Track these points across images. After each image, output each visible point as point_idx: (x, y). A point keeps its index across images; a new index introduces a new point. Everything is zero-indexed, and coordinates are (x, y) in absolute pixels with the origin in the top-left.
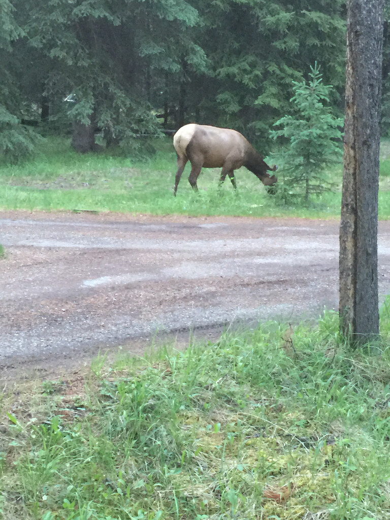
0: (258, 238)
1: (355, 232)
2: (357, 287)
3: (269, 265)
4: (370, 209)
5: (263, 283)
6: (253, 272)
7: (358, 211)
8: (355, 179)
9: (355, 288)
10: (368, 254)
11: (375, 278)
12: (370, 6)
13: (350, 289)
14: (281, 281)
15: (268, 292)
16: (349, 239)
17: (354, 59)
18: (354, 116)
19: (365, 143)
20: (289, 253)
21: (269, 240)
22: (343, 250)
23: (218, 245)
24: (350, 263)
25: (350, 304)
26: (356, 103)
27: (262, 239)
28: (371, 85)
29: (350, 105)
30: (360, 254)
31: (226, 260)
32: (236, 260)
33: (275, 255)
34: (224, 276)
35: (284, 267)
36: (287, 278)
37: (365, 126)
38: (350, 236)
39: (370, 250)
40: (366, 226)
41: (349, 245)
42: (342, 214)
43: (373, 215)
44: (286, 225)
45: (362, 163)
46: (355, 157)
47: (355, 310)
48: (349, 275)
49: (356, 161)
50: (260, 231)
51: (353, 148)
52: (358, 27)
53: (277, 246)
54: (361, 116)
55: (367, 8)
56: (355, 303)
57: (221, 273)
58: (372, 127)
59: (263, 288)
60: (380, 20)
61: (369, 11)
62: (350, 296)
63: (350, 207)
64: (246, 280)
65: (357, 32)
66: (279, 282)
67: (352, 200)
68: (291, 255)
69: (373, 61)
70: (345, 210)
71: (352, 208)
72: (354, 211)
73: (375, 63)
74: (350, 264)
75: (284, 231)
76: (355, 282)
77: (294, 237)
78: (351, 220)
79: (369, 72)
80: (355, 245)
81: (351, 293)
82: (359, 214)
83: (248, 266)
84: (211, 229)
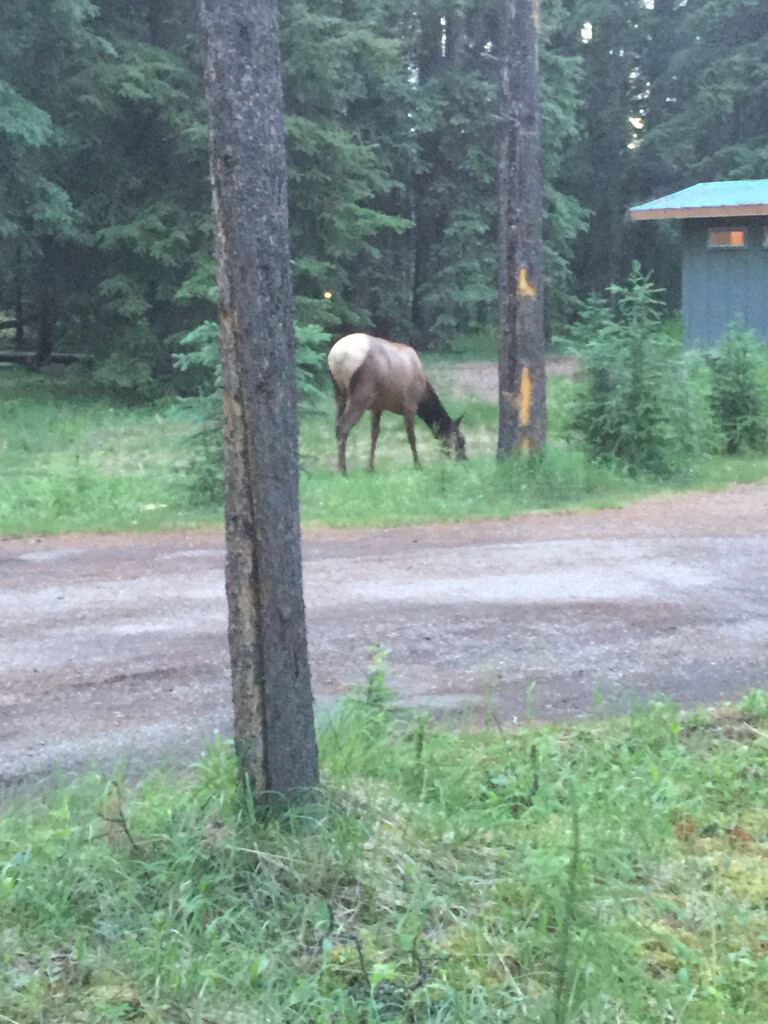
0: (134, 578)
1: (255, 577)
2: (267, 691)
3: (146, 637)
4: (281, 526)
5: (123, 678)
6: (106, 653)
7: (258, 529)
8: (246, 463)
9: (262, 692)
10: (283, 621)
11: (301, 670)
12: (251, 104)
13: (252, 696)
14: (163, 672)
15: (129, 699)
16: (244, 591)
17: (227, 213)
18: (235, 333)
19: (259, 387)
20: (192, 608)
21: (158, 581)
22: (235, 614)
23: (46, 599)
24: (249, 639)
25: (256, 727)
26: (235, 304)
27: (143, 579)
28: (266, 268)
29: (227, 308)
30: (267, 620)
31: (54, 632)
32: (77, 630)
33: (163, 614)
34: (40, 670)
35: (177, 640)
36: (178, 664)
37: (258, 353)
38: (245, 583)
39: (287, 611)
40: (275, 561)
41: (246, 601)
42: (230, 537)
43: (289, 537)
44: (204, 546)
45: (258, 429)
46: (243, 417)
47: (265, 740)
48: (249, 667)
49: (246, 426)
50: (144, 563)
51: (238, 398)
52: (229, 149)
53: (171, 593)
54: (248, 332)
55: (244, 109)
56: (264, 723)
57: (37, 663)
58: (272, 354)
59: (121, 691)
60: (273, 131)
61: (250, 115)
62: (254, 709)
63: (240, 522)
64: (87, 674)
65: (226, 158)
66: (157, 674)
67: (245, 509)
68: (197, 613)
69: (265, 218)
70: (232, 528)
71: (246, 524)
72: (250, 530)
73: (268, 222)
74: (248, 643)
75: (193, 560)
76: (260, 682)
77: (211, 573)
78: (245, 550)
79: (258, 240)
80: (257, 604)
81: (255, 703)
82: (259, 537)
83: (99, 642)
84: (45, 563)
